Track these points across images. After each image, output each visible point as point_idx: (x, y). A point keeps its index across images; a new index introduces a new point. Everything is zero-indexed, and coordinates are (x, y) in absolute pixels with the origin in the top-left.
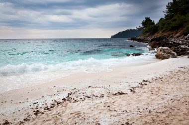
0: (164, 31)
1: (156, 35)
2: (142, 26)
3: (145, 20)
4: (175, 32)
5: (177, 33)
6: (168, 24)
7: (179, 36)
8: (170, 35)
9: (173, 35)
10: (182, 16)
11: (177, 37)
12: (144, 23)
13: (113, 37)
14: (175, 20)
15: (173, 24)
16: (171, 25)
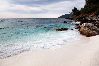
0: (84, 13)
1: (79, 16)
2: (72, 12)
3: (74, 9)
4: (90, 14)
5: (91, 15)
6: (86, 10)
7: (92, 16)
8: (87, 16)
9: (89, 15)
10: (95, 5)
11: (92, 17)
12: (73, 10)
13: (59, 17)
14: (90, 7)
15: (89, 9)
16: (88, 10)
